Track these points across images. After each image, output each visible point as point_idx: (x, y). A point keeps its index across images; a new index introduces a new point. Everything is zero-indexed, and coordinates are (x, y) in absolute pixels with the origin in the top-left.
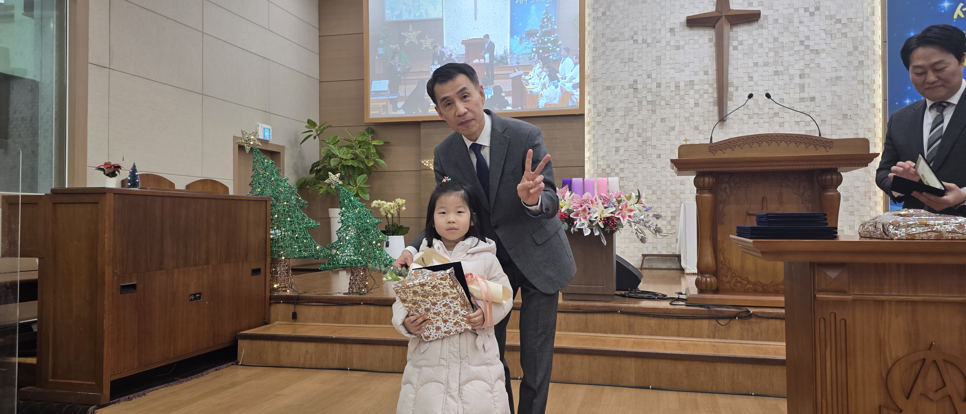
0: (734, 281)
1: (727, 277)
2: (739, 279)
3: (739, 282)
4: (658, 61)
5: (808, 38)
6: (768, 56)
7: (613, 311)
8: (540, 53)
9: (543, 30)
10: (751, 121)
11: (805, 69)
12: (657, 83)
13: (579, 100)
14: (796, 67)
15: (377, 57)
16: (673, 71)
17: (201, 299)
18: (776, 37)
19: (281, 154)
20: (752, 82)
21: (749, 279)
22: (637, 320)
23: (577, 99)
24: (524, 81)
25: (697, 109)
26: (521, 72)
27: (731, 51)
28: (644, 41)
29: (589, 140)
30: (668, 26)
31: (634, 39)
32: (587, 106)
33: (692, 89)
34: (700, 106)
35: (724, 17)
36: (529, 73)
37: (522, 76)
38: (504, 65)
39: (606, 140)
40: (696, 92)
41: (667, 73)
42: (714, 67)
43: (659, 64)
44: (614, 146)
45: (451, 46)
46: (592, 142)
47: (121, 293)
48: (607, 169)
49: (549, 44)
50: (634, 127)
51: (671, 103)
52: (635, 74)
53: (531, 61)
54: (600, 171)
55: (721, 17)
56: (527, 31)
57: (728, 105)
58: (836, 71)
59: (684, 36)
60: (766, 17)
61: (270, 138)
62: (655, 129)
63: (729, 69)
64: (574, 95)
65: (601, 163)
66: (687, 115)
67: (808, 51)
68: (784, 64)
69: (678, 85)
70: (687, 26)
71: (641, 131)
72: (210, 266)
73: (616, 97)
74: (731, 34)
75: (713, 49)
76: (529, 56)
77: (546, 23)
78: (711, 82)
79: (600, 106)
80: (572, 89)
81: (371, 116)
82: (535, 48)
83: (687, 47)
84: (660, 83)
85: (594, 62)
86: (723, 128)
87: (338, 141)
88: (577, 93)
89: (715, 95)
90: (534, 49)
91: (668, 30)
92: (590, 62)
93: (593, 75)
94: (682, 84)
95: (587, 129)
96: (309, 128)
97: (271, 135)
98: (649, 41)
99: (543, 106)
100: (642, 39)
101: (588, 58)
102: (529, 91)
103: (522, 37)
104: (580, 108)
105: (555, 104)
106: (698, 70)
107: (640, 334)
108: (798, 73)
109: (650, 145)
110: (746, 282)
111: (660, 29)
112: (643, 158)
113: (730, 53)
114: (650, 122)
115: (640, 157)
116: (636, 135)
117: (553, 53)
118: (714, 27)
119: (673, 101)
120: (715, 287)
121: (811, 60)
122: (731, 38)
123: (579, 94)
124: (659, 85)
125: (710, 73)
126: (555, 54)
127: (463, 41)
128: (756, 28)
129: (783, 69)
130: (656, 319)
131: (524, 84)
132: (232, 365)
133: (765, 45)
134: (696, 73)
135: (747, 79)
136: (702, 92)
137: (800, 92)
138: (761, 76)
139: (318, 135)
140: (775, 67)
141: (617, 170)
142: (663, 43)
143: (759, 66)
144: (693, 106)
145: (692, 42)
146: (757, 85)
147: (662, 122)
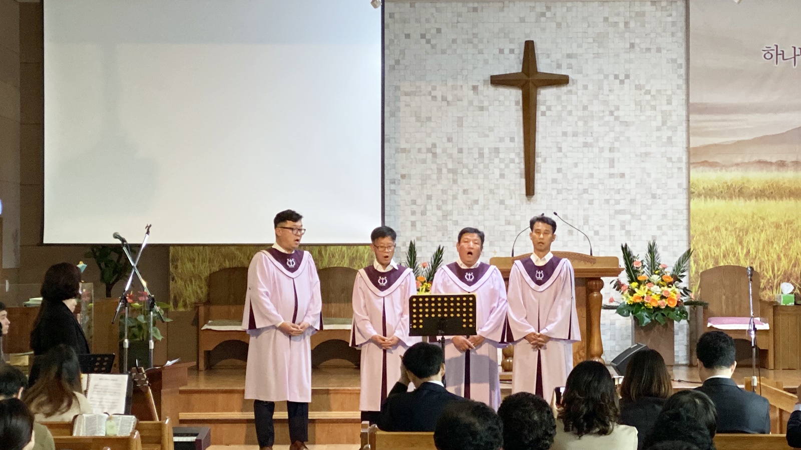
4: (460, 121)
5: (617, 108)
6: (577, 126)
10: (560, 197)
11: (615, 143)
12: (458, 149)
14: (606, 139)
16: (476, 135)
18: (586, 105)
20: (561, 153)
25: (502, 181)
27: (539, 117)
28: (444, 99)
30: (471, 84)
31: (432, 95)
33: (497, 157)
34: (506, 177)
40: (502, 161)
41: (469, 138)
42: (521, 134)
43: (461, 126)
50: (432, 198)
51: (474, 173)
52: (434, 135)
55: (528, 81)
57: (536, 177)
58: (645, 146)
60: (575, 82)
62: (456, 201)
63: (537, 137)
66: (492, 187)
67: (617, 123)
68: (594, 135)
69: (481, 152)
70: (491, 84)
71: (440, 203)
73: (411, 162)
74: (539, 97)
75: (521, 113)
78: (517, 151)
83: (491, 108)
84: (462, 149)
86: (530, 204)
89: (523, 166)
91: (471, 88)
94: (486, 151)
98: (450, 98)
100: (441, 96)
106: (503, 136)
108: (608, 146)
109: (450, 220)
111: (462, 86)
112: (443, 235)
113: (538, 120)
115: (440, 234)
116: (435, 208)
118: (520, 87)
119: (477, 169)
121: (621, 132)
124: (460, 151)
125: (516, 139)
128: (565, 93)
133: (574, 113)
134: (501, 140)
135: (555, 150)
136: (507, 161)
137: (610, 167)
138: (570, 147)
140: (584, 138)
142: (465, 103)
143: (568, 135)
144: (498, 177)
145: (497, 103)
146: (566, 156)
147: (464, 194)
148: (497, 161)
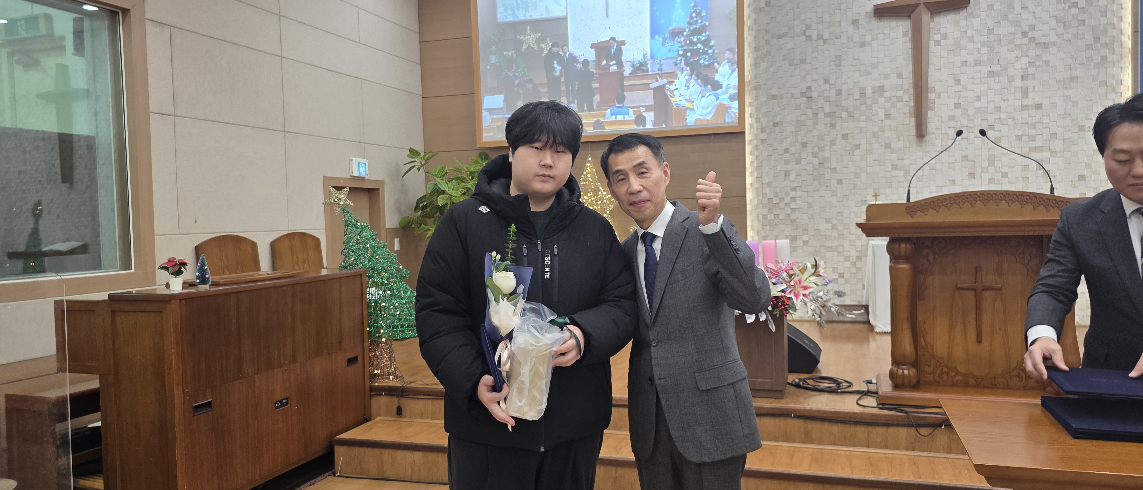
0: (939, 371)
1: (929, 366)
2: (945, 370)
3: (945, 373)
4: (838, 61)
5: (1033, 28)
6: (979, 53)
7: (784, 414)
8: (687, 56)
9: (692, 28)
11: (1029, 69)
12: (836, 90)
13: (737, 114)
14: (1018, 65)
15: (488, 67)
16: (857, 74)
17: (289, 405)
18: (990, 28)
19: (381, 190)
20: (959, 86)
21: (959, 369)
22: (816, 427)
23: (735, 113)
24: (669, 92)
25: (888, 122)
26: (665, 81)
27: (933, 49)
28: (820, 37)
29: (752, 163)
30: (850, 17)
31: (806, 35)
32: (748, 120)
33: (881, 97)
34: (892, 118)
35: (922, 5)
36: (674, 82)
37: (666, 86)
38: (643, 72)
39: (773, 163)
40: (887, 100)
41: (849, 77)
42: (910, 68)
43: (839, 66)
44: (783, 169)
45: (578, 50)
46: (755, 165)
47: (194, 415)
48: (774, 199)
49: (699, 46)
50: (808, 145)
51: (855, 115)
52: (809, 78)
53: (677, 66)
54: (765, 201)
55: (919, 4)
56: (671, 30)
57: (929, 116)
58: (1070, 69)
59: (871, 30)
60: (977, 3)
61: (366, 173)
62: (834, 147)
63: (930, 70)
64: (730, 108)
65: (767, 190)
66: (876, 129)
67: (1033, 45)
68: (1000, 62)
69: (863, 92)
70: (875, 16)
71: (816, 150)
72: (298, 364)
73: (784, 109)
74: (932, 25)
75: (909, 45)
76: (674, 60)
77: (695, 19)
78: (906, 87)
79: (764, 121)
80: (729, 100)
81: (485, 140)
82: (681, 50)
83: (874, 43)
84: (840, 91)
85: (756, 65)
86: (921, 146)
87: (447, 173)
88: (735, 104)
89: (912, 104)
90: (681, 52)
91: (851, 22)
92: (751, 65)
93: (755, 81)
94: (869, 91)
95: (748, 148)
96: (411, 157)
97: (367, 169)
98: (826, 36)
99: (694, 122)
100: (816, 35)
101: (749, 59)
102: (676, 105)
103: (665, 37)
104: (739, 124)
105: (708, 120)
106: (889, 73)
107: (820, 443)
108: (1020, 73)
109: (828, 167)
110: (954, 374)
111: (840, 22)
112: (820, 184)
113: (930, 50)
114: (828, 138)
115: (816, 183)
116: (810, 155)
117: (704, 56)
118: (909, 17)
119: (858, 112)
120: (914, 381)
121: (1038, 56)
122: (931, 30)
123: (737, 107)
124: (839, 93)
125: (905, 75)
126: (707, 57)
127: (592, 44)
128: (964, 17)
129: (999, 69)
130: (839, 425)
131: (669, 96)
132: (329, 475)
133: (977, 38)
134: (887, 77)
135: (952, 82)
136: (894, 100)
137: (1022, 98)
138: (971, 78)
139: (423, 165)
140: (989, 66)
141: (787, 200)
142: (844, 39)
143: (968, 65)
144: (883, 118)
145: (881, 36)
146: (966, 90)
147: (844, 139)
148: (881, 100)
